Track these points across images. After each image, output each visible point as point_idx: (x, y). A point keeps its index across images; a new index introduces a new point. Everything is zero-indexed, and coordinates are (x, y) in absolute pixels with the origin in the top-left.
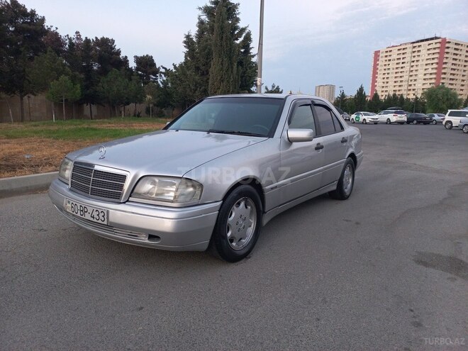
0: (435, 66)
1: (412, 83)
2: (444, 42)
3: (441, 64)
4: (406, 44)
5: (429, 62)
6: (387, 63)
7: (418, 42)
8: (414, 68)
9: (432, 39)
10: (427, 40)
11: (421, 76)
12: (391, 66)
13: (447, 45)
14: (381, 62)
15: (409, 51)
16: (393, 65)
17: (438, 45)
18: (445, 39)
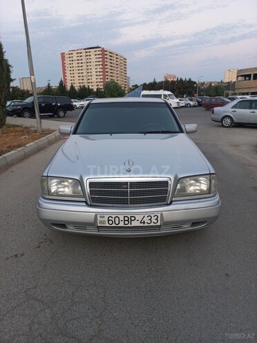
0: (101, 67)
1: (90, 78)
2: (103, 51)
3: (104, 65)
4: (81, 50)
5: (97, 63)
6: (71, 62)
7: (88, 49)
8: (89, 67)
9: (96, 48)
10: (93, 48)
11: (94, 73)
12: (74, 65)
13: (105, 53)
14: (67, 61)
15: (83, 54)
16: (75, 64)
17: (100, 52)
18: (103, 49)
